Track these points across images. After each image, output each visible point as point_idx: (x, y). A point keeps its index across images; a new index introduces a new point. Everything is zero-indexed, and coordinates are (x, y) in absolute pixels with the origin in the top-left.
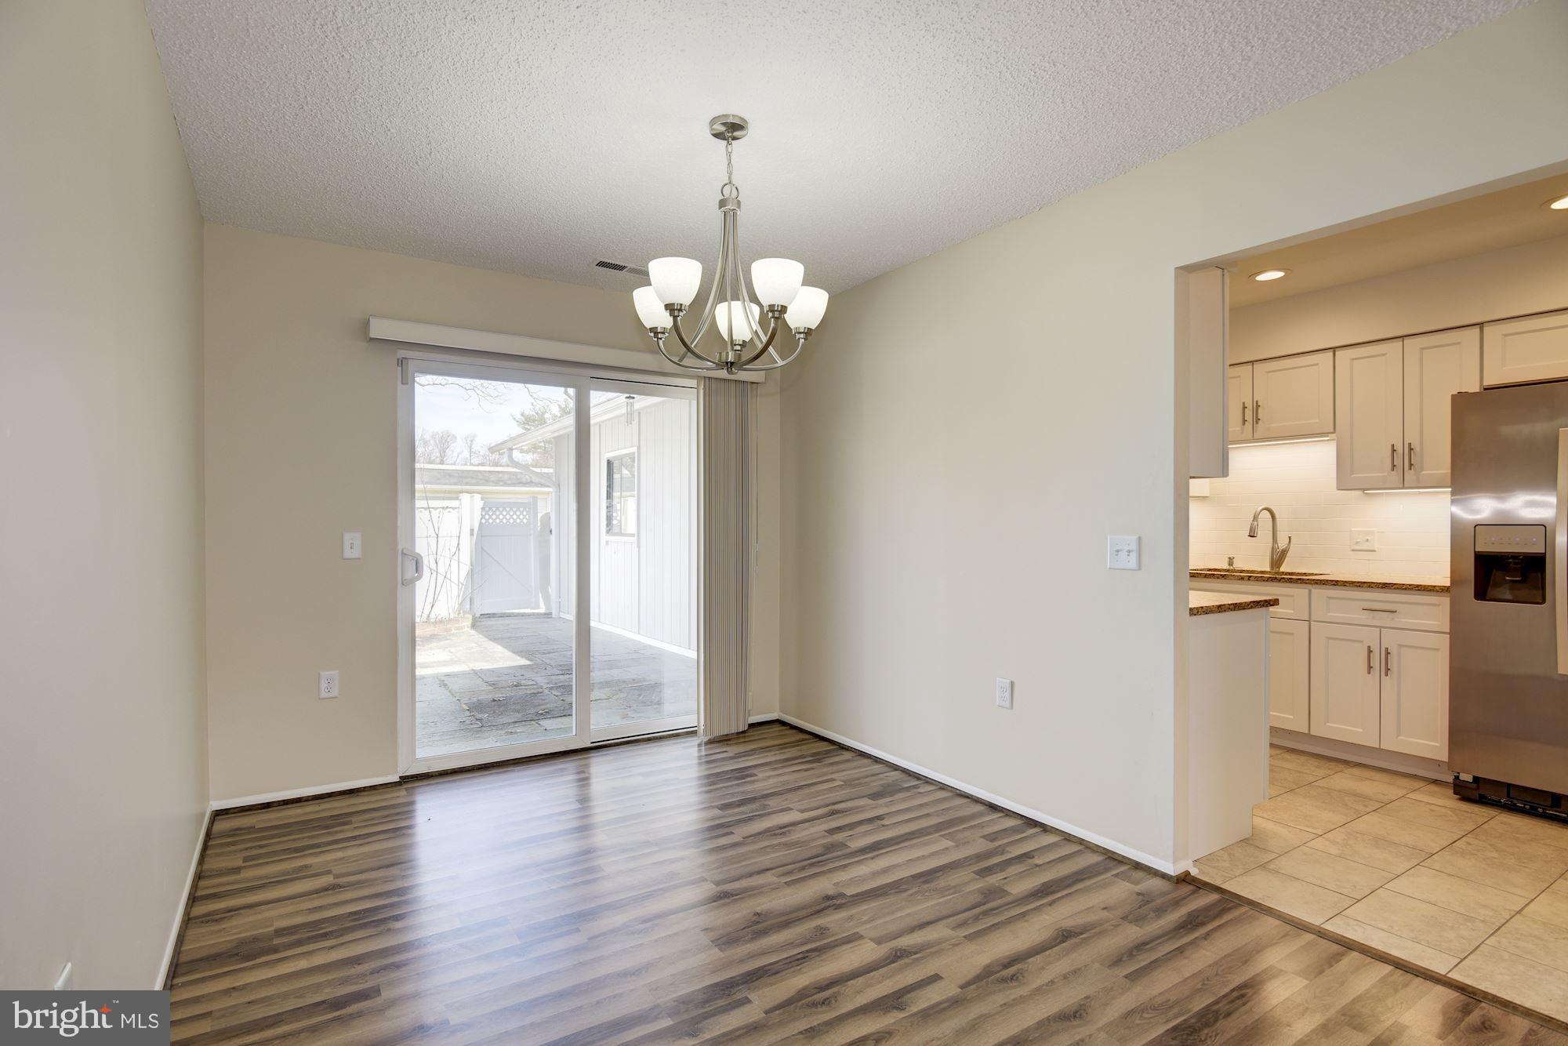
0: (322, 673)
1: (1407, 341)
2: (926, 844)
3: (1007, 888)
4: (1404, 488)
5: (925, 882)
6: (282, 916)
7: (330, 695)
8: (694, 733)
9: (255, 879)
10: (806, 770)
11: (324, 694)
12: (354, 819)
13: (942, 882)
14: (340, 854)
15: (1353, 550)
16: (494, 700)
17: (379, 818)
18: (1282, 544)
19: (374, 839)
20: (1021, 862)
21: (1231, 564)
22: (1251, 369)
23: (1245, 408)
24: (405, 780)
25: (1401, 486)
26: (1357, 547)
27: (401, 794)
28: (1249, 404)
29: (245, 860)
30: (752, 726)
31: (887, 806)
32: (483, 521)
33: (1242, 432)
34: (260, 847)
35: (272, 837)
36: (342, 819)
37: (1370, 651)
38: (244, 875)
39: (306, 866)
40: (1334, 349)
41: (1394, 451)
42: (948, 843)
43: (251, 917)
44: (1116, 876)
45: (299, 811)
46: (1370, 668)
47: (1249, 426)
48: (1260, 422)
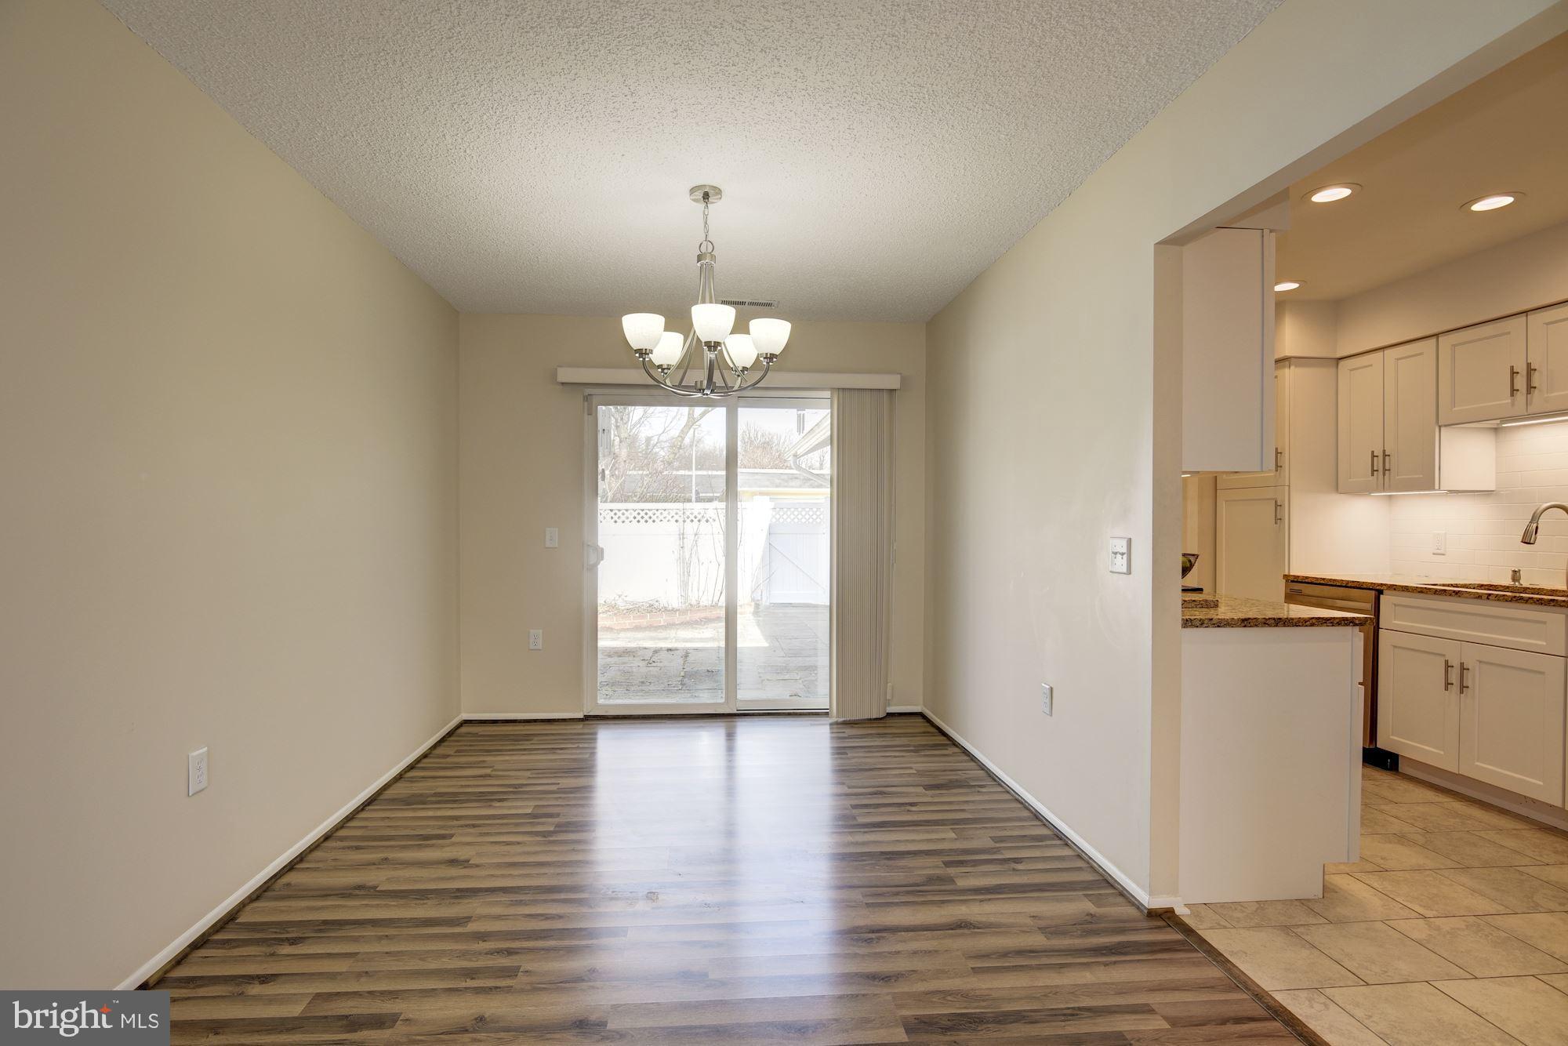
0: (532, 631)
2: (928, 832)
3: (955, 880)
5: (888, 859)
6: (444, 786)
7: (536, 647)
8: (827, 714)
9: (452, 763)
10: (895, 757)
11: (532, 647)
12: (536, 738)
13: (902, 863)
14: (507, 758)
16: (708, 671)
17: (551, 740)
19: (539, 752)
20: (1001, 864)
21: (1516, 579)
22: (1525, 322)
23: (1514, 373)
24: (587, 718)
27: (578, 728)
28: (1521, 369)
29: (457, 751)
30: (890, 715)
31: (932, 797)
32: (774, 520)
33: (1513, 405)
34: (470, 745)
35: (481, 741)
36: (527, 737)
38: (449, 760)
39: (484, 761)
42: (953, 835)
43: (430, 783)
44: (1086, 895)
45: (510, 728)
47: (1521, 395)
48: (1536, 392)
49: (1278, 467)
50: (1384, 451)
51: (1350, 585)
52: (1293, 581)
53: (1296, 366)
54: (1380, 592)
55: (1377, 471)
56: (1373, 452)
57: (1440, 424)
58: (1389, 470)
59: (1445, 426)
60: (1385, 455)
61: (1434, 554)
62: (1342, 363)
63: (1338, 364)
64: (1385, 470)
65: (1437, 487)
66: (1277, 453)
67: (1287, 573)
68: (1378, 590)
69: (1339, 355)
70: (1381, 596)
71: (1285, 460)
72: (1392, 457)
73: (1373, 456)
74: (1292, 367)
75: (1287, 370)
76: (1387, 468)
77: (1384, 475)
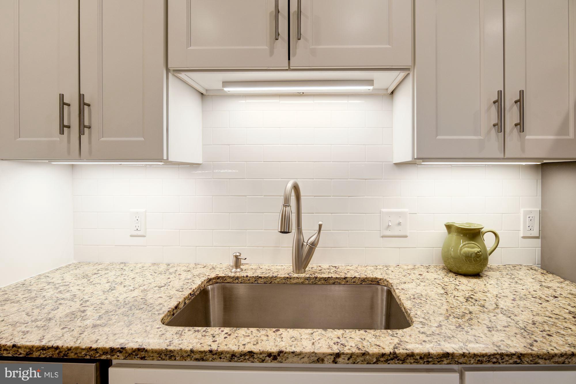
23: (276, 11)
28: (283, 8)
47: (282, 41)
50: (81, 97)
55: (69, 127)
56: (62, 97)
57: (169, 68)
58: (89, 127)
60: (82, 103)
61: (131, 236)
64: (82, 127)
72: (92, 107)
73: (63, 104)
77: (81, 133)
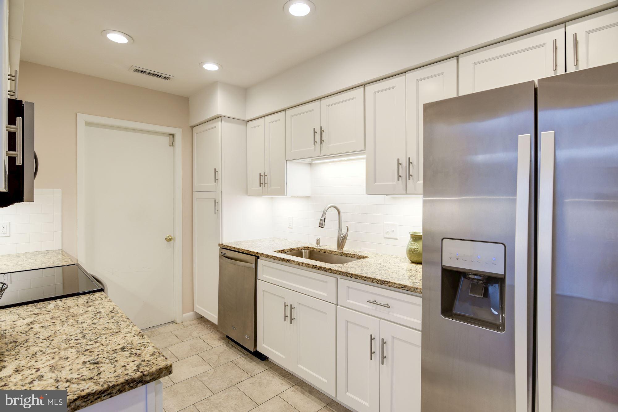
1: (409, 75)
4: (406, 194)
15: (385, 238)
18: (344, 231)
21: (318, 243)
22: (319, 103)
23: (315, 132)
25: (405, 193)
26: (387, 236)
28: (318, 130)
33: (315, 150)
37: (372, 339)
40: (364, 85)
41: (399, 164)
46: (372, 353)
47: (318, 145)
48: (324, 143)
49: (216, 180)
50: (265, 173)
51: (245, 252)
52: (223, 247)
53: (225, 121)
54: (258, 258)
55: (262, 184)
56: (260, 173)
57: (287, 160)
59: (289, 160)
60: (265, 176)
61: (289, 228)
62: (249, 123)
63: (247, 124)
64: (265, 184)
65: (286, 194)
66: (215, 172)
67: (221, 243)
68: (257, 256)
69: (248, 118)
70: (258, 259)
71: (219, 176)
72: (268, 177)
73: (260, 176)
74: (223, 122)
75: (220, 123)
76: (266, 183)
77: (265, 186)
